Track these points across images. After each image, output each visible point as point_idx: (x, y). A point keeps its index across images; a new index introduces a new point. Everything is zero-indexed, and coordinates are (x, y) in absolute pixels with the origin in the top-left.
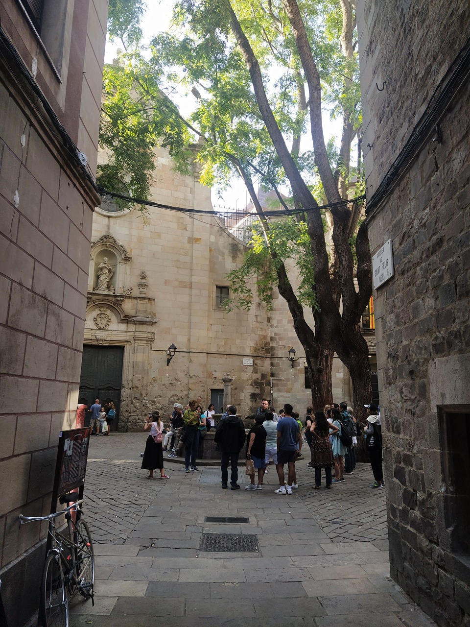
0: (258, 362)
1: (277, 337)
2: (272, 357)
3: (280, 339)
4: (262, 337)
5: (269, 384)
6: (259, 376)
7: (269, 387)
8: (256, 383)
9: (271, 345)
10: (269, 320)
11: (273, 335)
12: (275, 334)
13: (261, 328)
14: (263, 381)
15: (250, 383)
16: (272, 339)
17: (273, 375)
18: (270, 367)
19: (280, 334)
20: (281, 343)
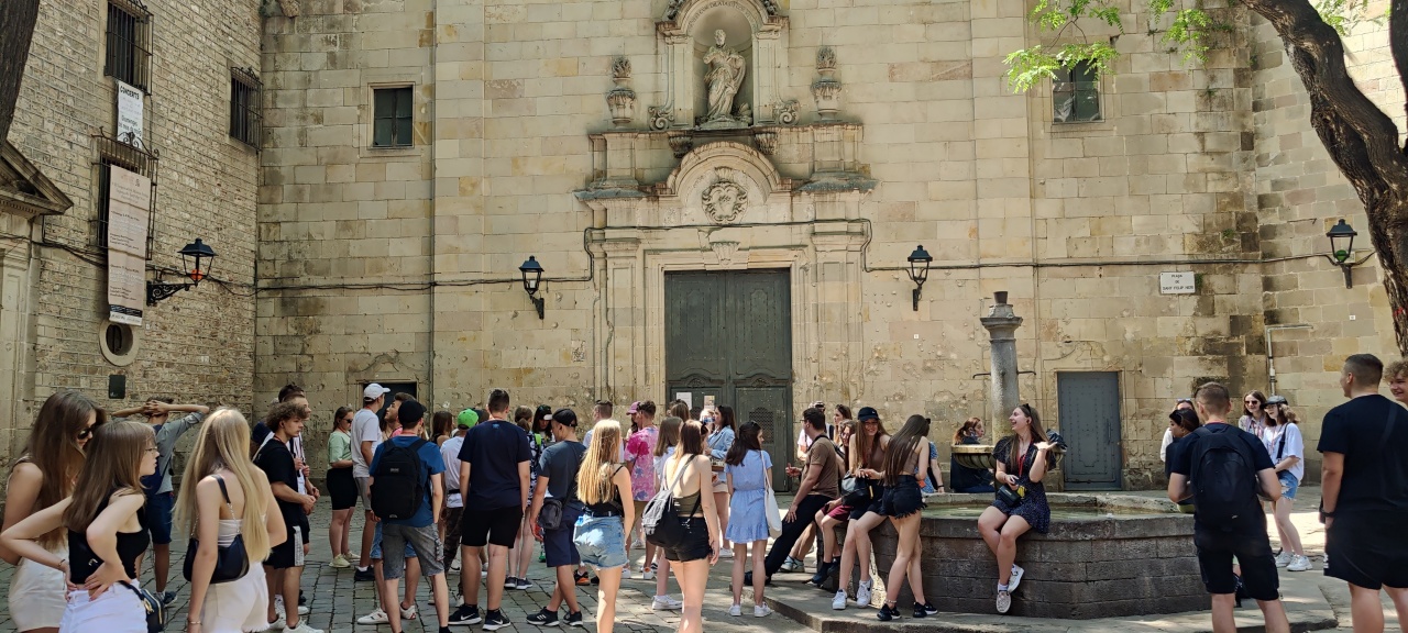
0: (1217, 281)
1: (1282, 194)
2: (1269, 258)
3: (1296, 197)
4: (1227, 200)
5: (1259, 346)
6: (1220, 324)
7: (1262, 358)
8: (1211, 347)
9: (1262, 222)
10: (1248, 141)
11: (1267, 189)
12: (1276, 184)
13: (1222, 173)
14: (1236, 340)
15: (1189, 347)
16: (1263, 202)
17: (1272, 317)
18: (1260, 293)
19: (1294, 183)
20: (1298, 212)
